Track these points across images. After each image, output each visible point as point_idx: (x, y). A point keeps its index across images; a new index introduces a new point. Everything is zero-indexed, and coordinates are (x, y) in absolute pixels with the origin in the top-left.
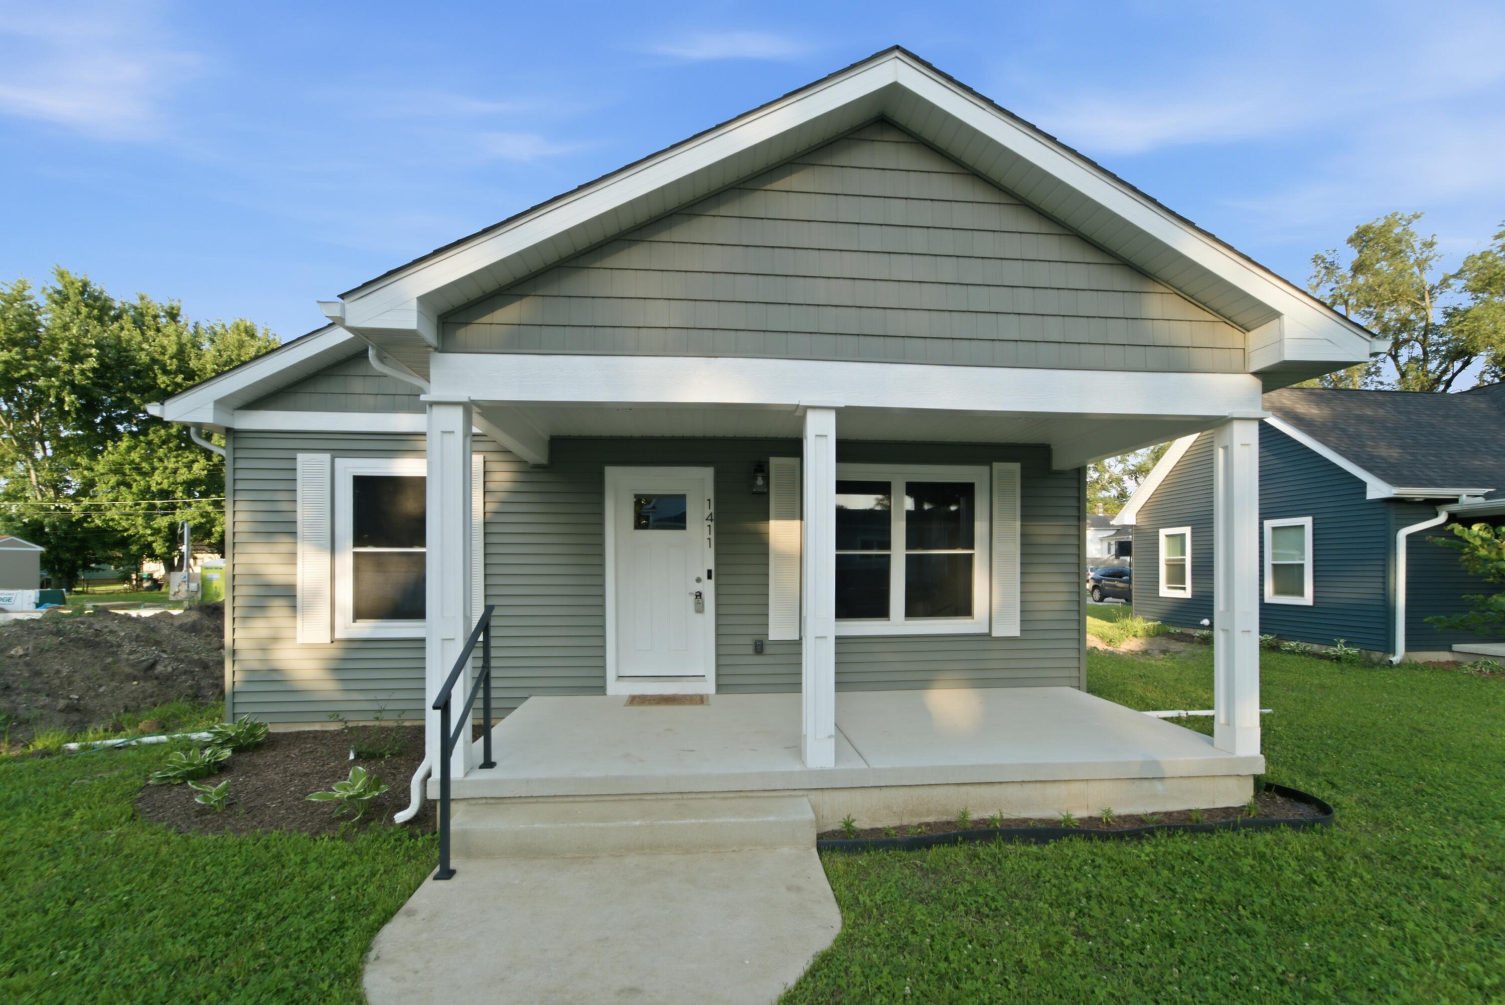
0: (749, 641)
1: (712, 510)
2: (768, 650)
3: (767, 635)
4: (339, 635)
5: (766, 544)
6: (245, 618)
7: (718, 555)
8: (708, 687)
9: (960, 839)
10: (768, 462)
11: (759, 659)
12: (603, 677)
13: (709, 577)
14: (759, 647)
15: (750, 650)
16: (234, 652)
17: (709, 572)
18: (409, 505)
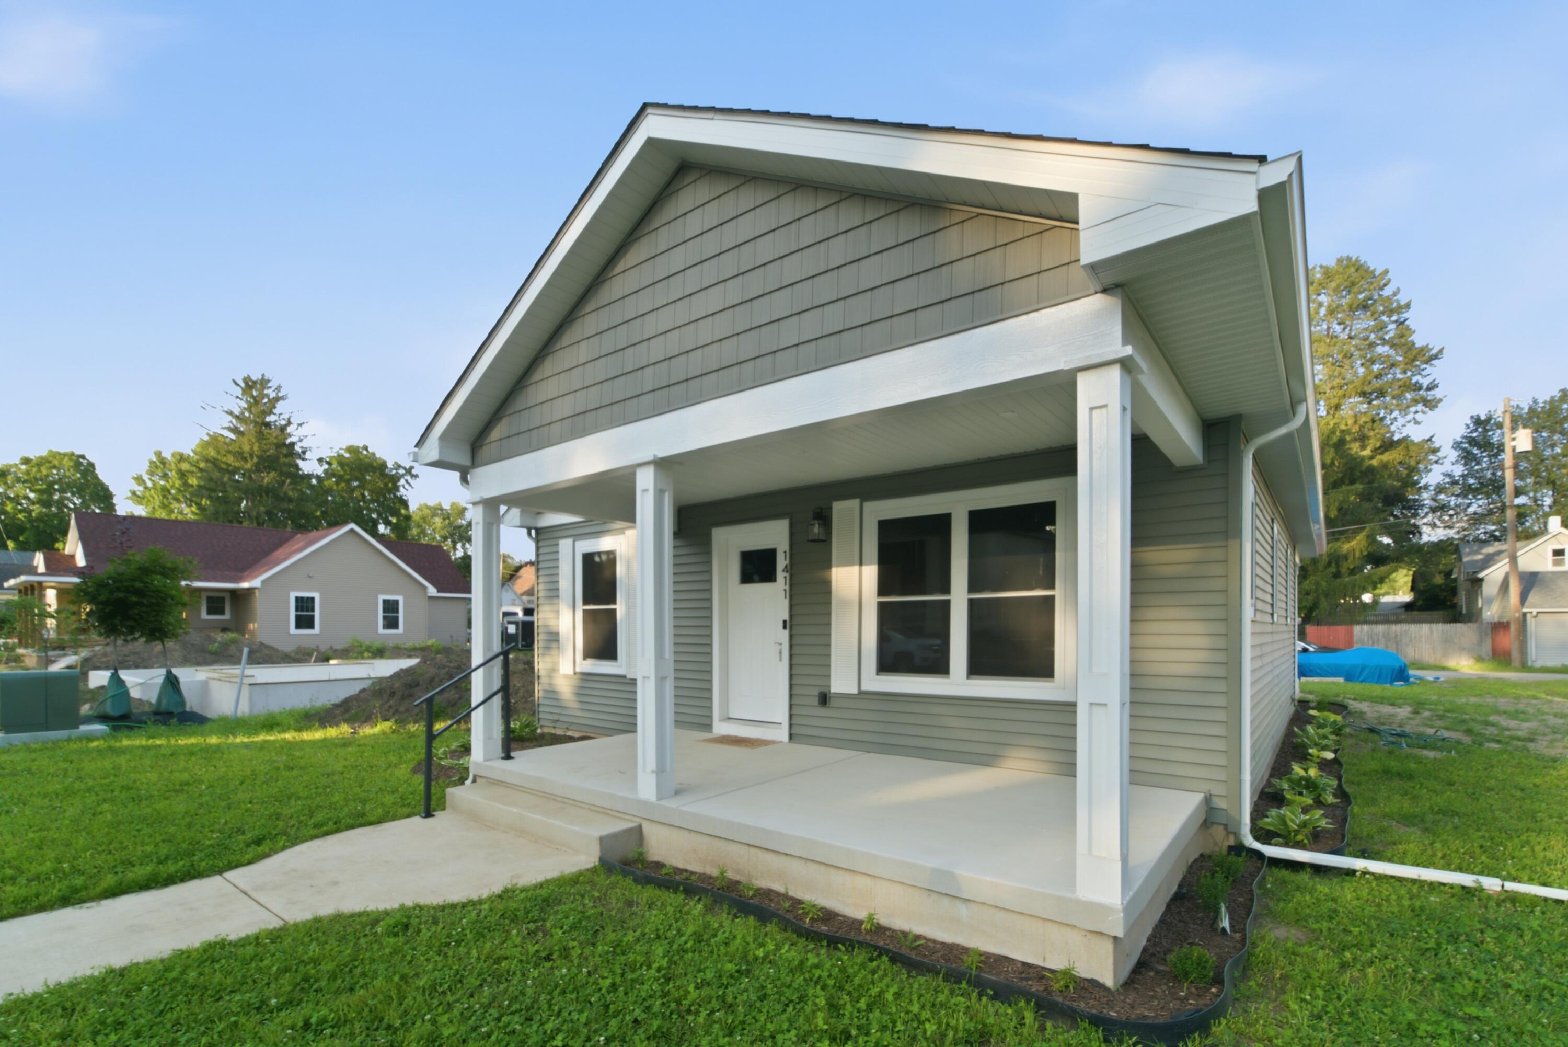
0: (816, 692)
1: (787, 562)
2: (833, 702)
3: (829, 686)
4: (578, 670)
5: (829, 592)
6: (543, 655)
7: (791, 607)
8: (782, 734)
9: (681, 888)
10: (831, 508)
11: (822, 711)
12: (710, 717)
13: (785, 627)
14: (824, 699)
15: (815, 701)
16: (539, 677)
17: (785, 622)
18: (607, 574)
